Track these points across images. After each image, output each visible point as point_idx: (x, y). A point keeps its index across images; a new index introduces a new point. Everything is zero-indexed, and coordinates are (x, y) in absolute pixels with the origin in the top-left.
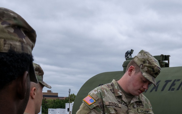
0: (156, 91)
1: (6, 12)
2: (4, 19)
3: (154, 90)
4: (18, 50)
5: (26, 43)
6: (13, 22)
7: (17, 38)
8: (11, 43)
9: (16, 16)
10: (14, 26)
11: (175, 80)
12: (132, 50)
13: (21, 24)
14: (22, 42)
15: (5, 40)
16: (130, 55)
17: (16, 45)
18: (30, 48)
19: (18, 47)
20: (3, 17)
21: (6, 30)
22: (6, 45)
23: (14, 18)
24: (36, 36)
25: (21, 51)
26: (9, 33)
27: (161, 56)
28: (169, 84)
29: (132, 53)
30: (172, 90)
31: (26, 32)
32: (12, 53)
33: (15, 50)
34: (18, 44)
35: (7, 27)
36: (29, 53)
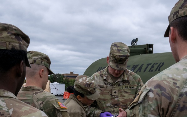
0: (140, 72)
1: (10, 27)
2: (9, 30)
3: (139, 71)
4: (17, 48)
5: (22, 44)
6: (14, 32)
7: (17, 41)
8: (13, 44)
9: (16, 29)
10: (15, 34)
11: (154, 64)
12: (137, 39)
13: (19, 33)
14: (20, 44)
15: (9, 43)
16: (136, 43)
17: (16, 45)
18: (25, 47)
19: (17, 46)
20: (9, 29)
21: (10, 37)
22: (10, 45)
23: (15, 30)
24: (29, 40)
25: (19, 49)
26: (12, 38)
27: (146, 45)
28: (150, 66)
29: (137, 41)
30: (151, 71)
31: (22, 38)
32: (13, 50)
33: (16, 48)
34: (17, 45)
35: (10, 35)
36: (24, 50)
